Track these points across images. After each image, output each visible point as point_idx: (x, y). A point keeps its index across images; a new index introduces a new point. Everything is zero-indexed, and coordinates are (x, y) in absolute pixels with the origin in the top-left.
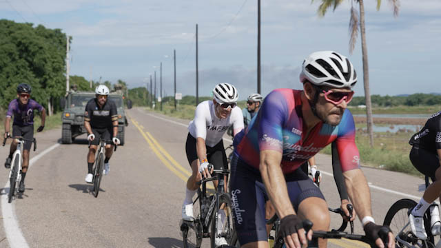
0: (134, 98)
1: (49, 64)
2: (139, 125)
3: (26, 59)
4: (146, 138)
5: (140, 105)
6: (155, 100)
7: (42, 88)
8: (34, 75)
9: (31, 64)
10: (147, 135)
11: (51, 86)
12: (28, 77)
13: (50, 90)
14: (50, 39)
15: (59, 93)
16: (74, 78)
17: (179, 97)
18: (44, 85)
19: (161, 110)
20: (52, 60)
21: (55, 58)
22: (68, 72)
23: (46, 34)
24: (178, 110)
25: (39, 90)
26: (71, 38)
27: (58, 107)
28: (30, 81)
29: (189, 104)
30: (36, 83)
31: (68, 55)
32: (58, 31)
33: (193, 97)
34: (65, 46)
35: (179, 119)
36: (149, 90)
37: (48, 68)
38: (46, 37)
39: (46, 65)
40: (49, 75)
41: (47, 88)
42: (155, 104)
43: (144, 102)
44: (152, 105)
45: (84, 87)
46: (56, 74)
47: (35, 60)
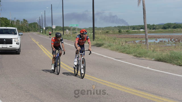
0: (32, 28)
2: (36, 41)
4: (41, 48)
5: (34, 31)
6: (43, 29)
10: (41, 46)
17: (54, 27)
19: (45, 33)
24: (54, 33)
29: (59, 31)
33: (60, 27)
42: (42, 31)
43: (36, 30)
44: (41, 31)
45: (7, 23)
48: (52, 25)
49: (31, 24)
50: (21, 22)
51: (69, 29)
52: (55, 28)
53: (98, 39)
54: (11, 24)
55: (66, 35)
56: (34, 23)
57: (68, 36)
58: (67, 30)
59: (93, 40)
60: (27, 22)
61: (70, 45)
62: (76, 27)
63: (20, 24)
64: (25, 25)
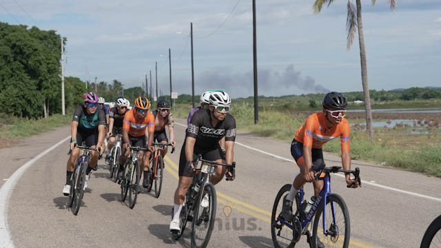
0: (130, 97)
1: (43, 65)
3: (20, 61)
6: (151, 99)
8: (29, 77)
9: (26, 67)
11: (47, 88)
12: (24, 79)
13: (46, 91)
14: (44, 41)
16: (69, 80)
17: (175, 96)
18: (39, 87)
20: (47, 61)
21: (50, 59)
22: (63, 72)
23: (41, 36)
24: (174, 109)
25: (34, 92)
26: (65, 39)
27: (54, 109)
29: (186, 103)
30: (31, 85)
31: (63, 56)
32: (52, 33)
33: (189, 96)
34: (60, 48)
36: (145, 90)
37: (43, 68)
38: (41, 39)
39: (40, 68)
40: (44, 76)
41: (43, 89)
45: (79, 88)
46: (51, 75)
47: (30, 62)
48: (171, 92)
49: (128, 90)
50: (110, 85)
52: (176, 98)
53: (265, 121)
56: (135, 88)
59: (255, 123)
60: (120, 87)
63: (108, 89)
64: (118, 92)
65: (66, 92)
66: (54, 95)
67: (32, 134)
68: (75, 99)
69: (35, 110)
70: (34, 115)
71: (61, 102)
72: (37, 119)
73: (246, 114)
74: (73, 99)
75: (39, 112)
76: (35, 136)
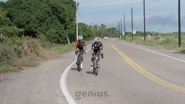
0: (110, 33)
1: (68, 17)
2: (115, 48)
3: (56, 15)
5: (113, 37)
6: (122, 34)
7: (64, 29)
8: (60, 23)
9: (59, 18)
10: (121, 53)
11: (69, 29)
12: (58, 24)
13: (68, 30)
14: (68, 5)
15: (73, 32)
16: (80, 24)
18: (65, 28)
19: (125, 39)
20: (69, 15)
21: (71, 14)
22: (77, 21)
24: (134, 39)
25: (63, 31)
26: (78, 4)
27: (72, 39)
28: (58, 26)
29: (139, 36)
30: (61, 27)
31: (77, 12)
33: (141, 32)
34: (76, 8)
35: (135, 44)
36: (116, 28)
37: (67, 19)
39: (66, 18)
40: (68, 23)
41: (67, 29)
42: (121, 36)
43: (115, 35)
44: (119, 37)
45: (85, 28)
46: (71, 22)
47: (60, 16)
48: (132, 30)
49: (109, 29)
50: (99, 27)
51: (151, 35)
52: (135, 33)
54: (89, 30)
55: (148, 40)
56: (112, 28)
57: (150, 42)
58: (149, 36)
59: (179, 46)
60: (105, 28)
61: (152, 51)
62: (158, 32)
63: (98, 29)
64: (103, 30)
65: (79, 31)
66: (73, 33)
67: (65, 52)
68: (83, 34)
69: (63, 40)
70: (63, 42)
71: (76, 36)
72: (65, 45)
73: (173, 42)
74: (82, 34)
75: (65, 41)
76: (66, 53)
